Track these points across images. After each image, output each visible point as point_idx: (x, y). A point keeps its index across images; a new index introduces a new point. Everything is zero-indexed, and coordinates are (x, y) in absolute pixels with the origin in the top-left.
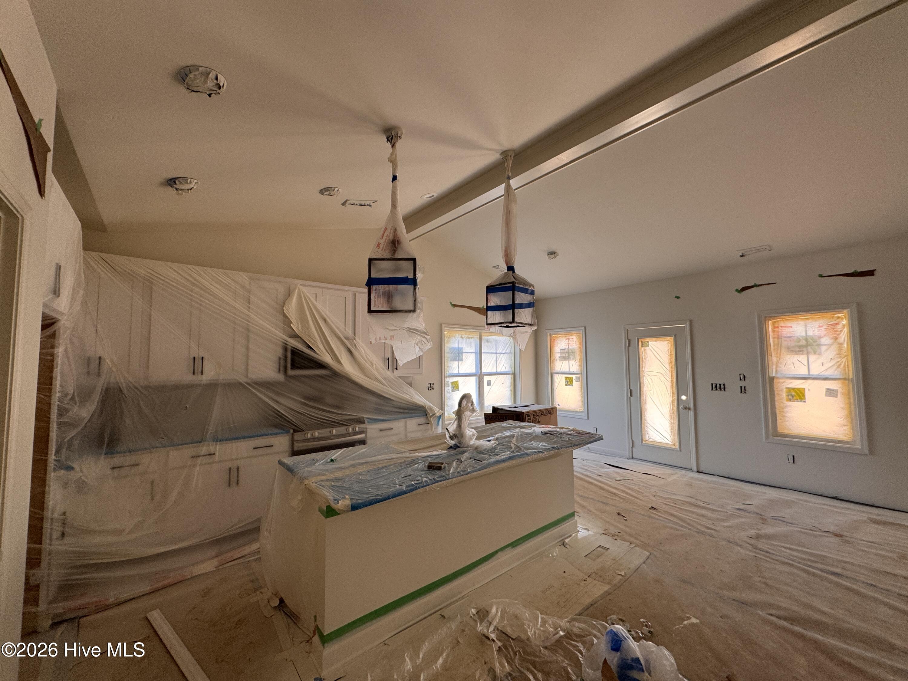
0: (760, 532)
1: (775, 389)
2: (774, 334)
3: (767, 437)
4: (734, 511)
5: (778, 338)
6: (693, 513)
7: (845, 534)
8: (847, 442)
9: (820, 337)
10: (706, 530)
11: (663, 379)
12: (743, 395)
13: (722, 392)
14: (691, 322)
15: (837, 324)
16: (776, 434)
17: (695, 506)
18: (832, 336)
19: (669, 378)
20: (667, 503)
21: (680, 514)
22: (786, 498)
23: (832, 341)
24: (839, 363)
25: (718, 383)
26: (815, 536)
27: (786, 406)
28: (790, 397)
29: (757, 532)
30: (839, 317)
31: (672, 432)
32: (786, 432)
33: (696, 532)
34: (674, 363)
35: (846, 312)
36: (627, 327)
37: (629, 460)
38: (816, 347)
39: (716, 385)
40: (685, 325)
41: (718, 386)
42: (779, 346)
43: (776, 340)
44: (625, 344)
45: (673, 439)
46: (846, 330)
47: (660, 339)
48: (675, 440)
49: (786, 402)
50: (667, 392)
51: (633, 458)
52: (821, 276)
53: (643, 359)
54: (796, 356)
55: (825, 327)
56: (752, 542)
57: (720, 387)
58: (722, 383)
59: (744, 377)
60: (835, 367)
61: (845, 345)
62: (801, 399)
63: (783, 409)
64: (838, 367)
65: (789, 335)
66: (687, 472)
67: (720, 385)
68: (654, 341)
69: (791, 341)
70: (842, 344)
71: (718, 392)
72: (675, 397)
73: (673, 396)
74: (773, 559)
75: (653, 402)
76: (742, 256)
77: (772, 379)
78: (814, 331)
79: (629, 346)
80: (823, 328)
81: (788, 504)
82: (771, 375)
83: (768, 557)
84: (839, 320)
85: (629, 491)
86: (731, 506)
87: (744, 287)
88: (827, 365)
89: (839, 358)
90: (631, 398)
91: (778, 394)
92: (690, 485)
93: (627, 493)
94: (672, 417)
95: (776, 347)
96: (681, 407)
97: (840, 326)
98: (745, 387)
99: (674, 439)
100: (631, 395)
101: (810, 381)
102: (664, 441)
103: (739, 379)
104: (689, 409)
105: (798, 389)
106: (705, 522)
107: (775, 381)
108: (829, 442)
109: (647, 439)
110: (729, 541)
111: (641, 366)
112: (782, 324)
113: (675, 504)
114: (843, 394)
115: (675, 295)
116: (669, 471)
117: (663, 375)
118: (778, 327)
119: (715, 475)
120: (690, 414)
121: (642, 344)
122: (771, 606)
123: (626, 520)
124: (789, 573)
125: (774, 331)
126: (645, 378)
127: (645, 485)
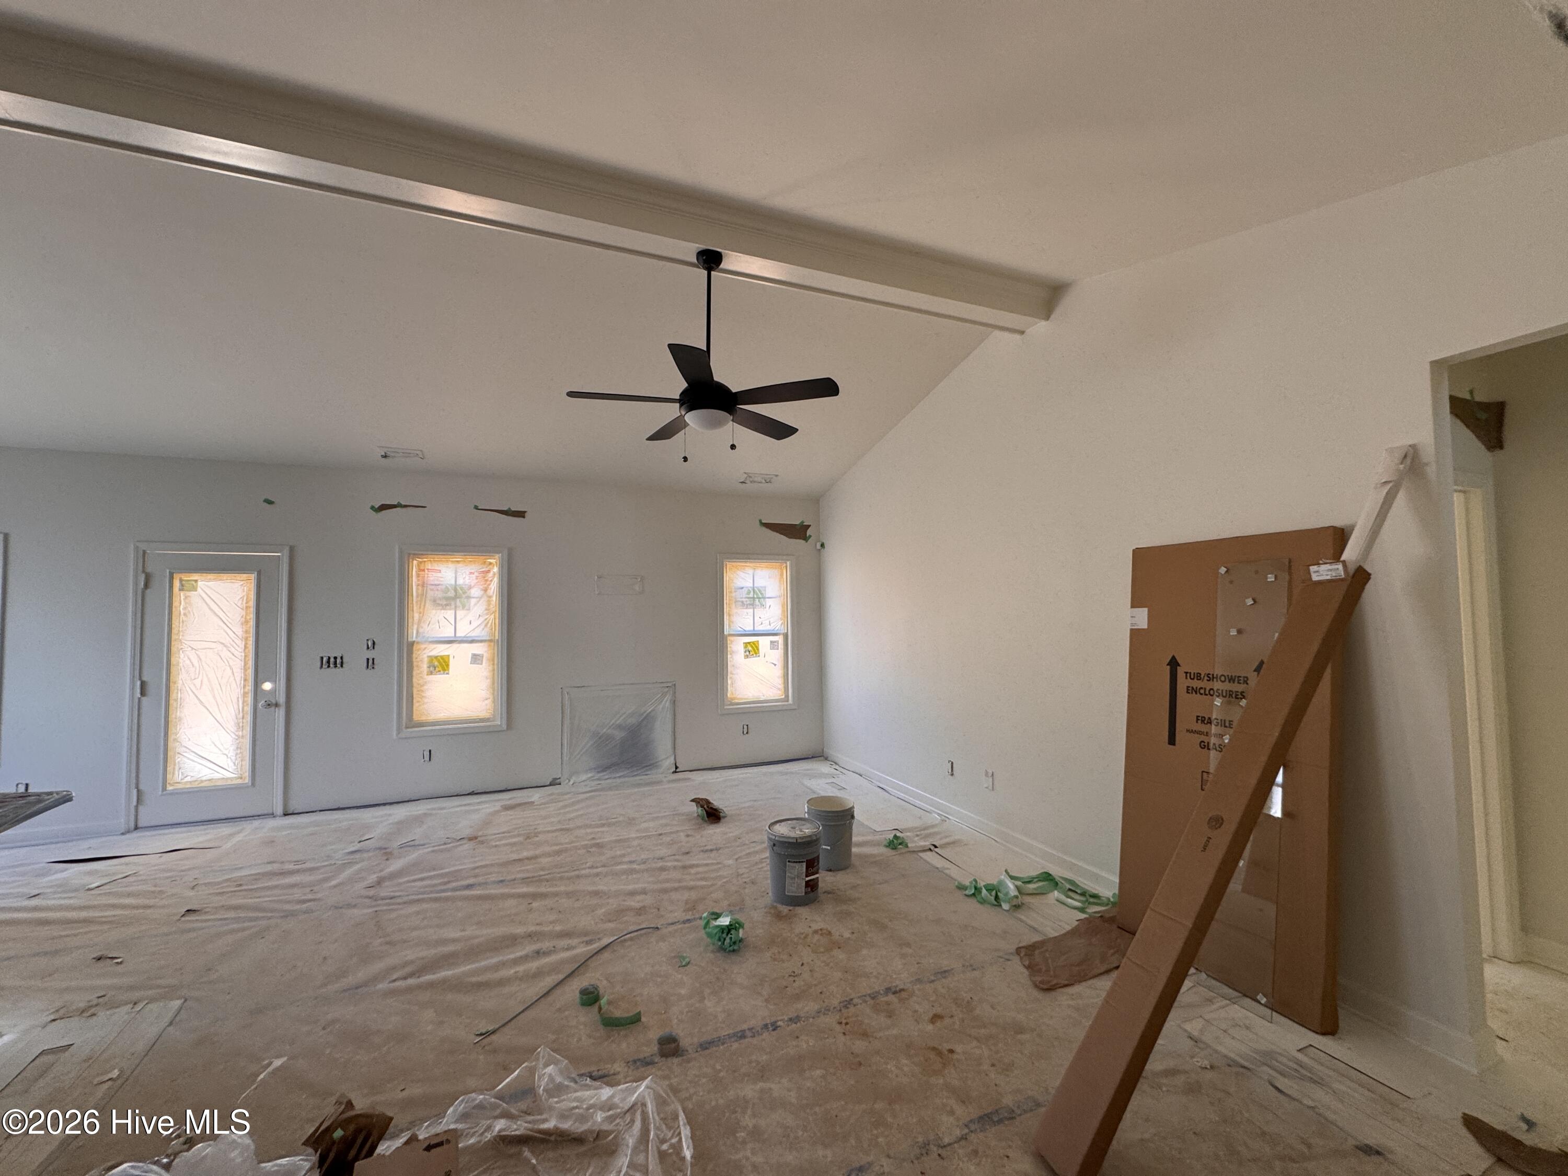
0: (382, 874)
1: (414, 660)
2: (418, 580)
3: (399, 730)
4: (347, 857)
5: (423, 586)
6: (276, 887)
7: (480, 833)
8: (487, 720)
9: (470, 588)
10: (298, 907)
11: (225, 654)
12: (370, 672)
13: (339, 670)
14: (292, 549)
15: (489, 571)
16: (412, 724)
17: (281, 874)
18: (481, 587)
19: (239, 652)
20: (222, 891)
21: (252, 900)
22: (416, 813)
23: (482, 592)
24: (486, 622)
25: (332, 656)
26: (448, 850)
27: (426, 682)
28: (432, 669)
29: (380, 875)
30: (491, 564)
31: (237, 754)
32: (423, 718)
33: (282, 917)
34: (252, 623)
35: (497, 556)
36: (143, 546)
37: (128, 836)
38: (465, 600)
39: (329, 658)
40: (282, 555)
41: (332, 660)
42: (422, 596)
43: (420, 588)
44: (136, 584)
45: (239, 766)
46: (496, 580)
47: (225, 576)
48: (243, 767)
49: (426, 677)
50: (232, 678)
51: (136, 828)
52: (476, 508)
53: (182, 616)
54: (443, 611)
55: (476, 574)
56: (371, 892)
57: (334, 662)
58: (339, 655)
59: (374, 643)
60: (482, 626)
61: (494, 598)
62: (444, 670)
63: (422, 686)
64: (486, 625)
65: (436, 582)
66: (265, 821)
67: (335, 658)
68: (210, 580)
69: (438, 590)
70: (490, 597)
71: (332, 670)
72: (250, 687)
73: (244, 686)
74: (399, 904)
75: (197, 702)
76: (385, 456)
77: (411, 644)
78: (464, 578)
79: (146, 586)
80: (474, 576)
81: (419, 820)
82: (410, 640)
83: (393, 904)
84: (491, 566)
85: (127, 901)
86: (341, 852)
87: (383, 505)
88: (475, 624)
89: (487, 614)
90: (144, 699)
91: (417, 666)
92: (271, 842)
93: (124, 907)
94: (240, 727)
95: (419, 599)
96: (261, 704)
97: (491, 574)
98: (373, 659)
99: (242, 765)
100: (143, 693)
101: (455, 646)
102: (217, 776)
103: (366, 647)
104: (277, 705)
105: (442, 657)
106: (298, 894)
107: (415, 645)
108: (470, 723)
109: (178, 777)
110: (336, 908)
111: (174, 631)
112: (429, 566)
113: (241, 885)
114: (488, 660)
115: (264, 497)
116: (225, 830)
117: (225, 646)
118: (424, 570)
119: (316, 811)
120: (279, 713)
121: (182, 585)
122: (394, 968)
123: (121, 963)
124: (418, 913)
125: (418, 576)
126: (182, 656)
127: (169, 874)
